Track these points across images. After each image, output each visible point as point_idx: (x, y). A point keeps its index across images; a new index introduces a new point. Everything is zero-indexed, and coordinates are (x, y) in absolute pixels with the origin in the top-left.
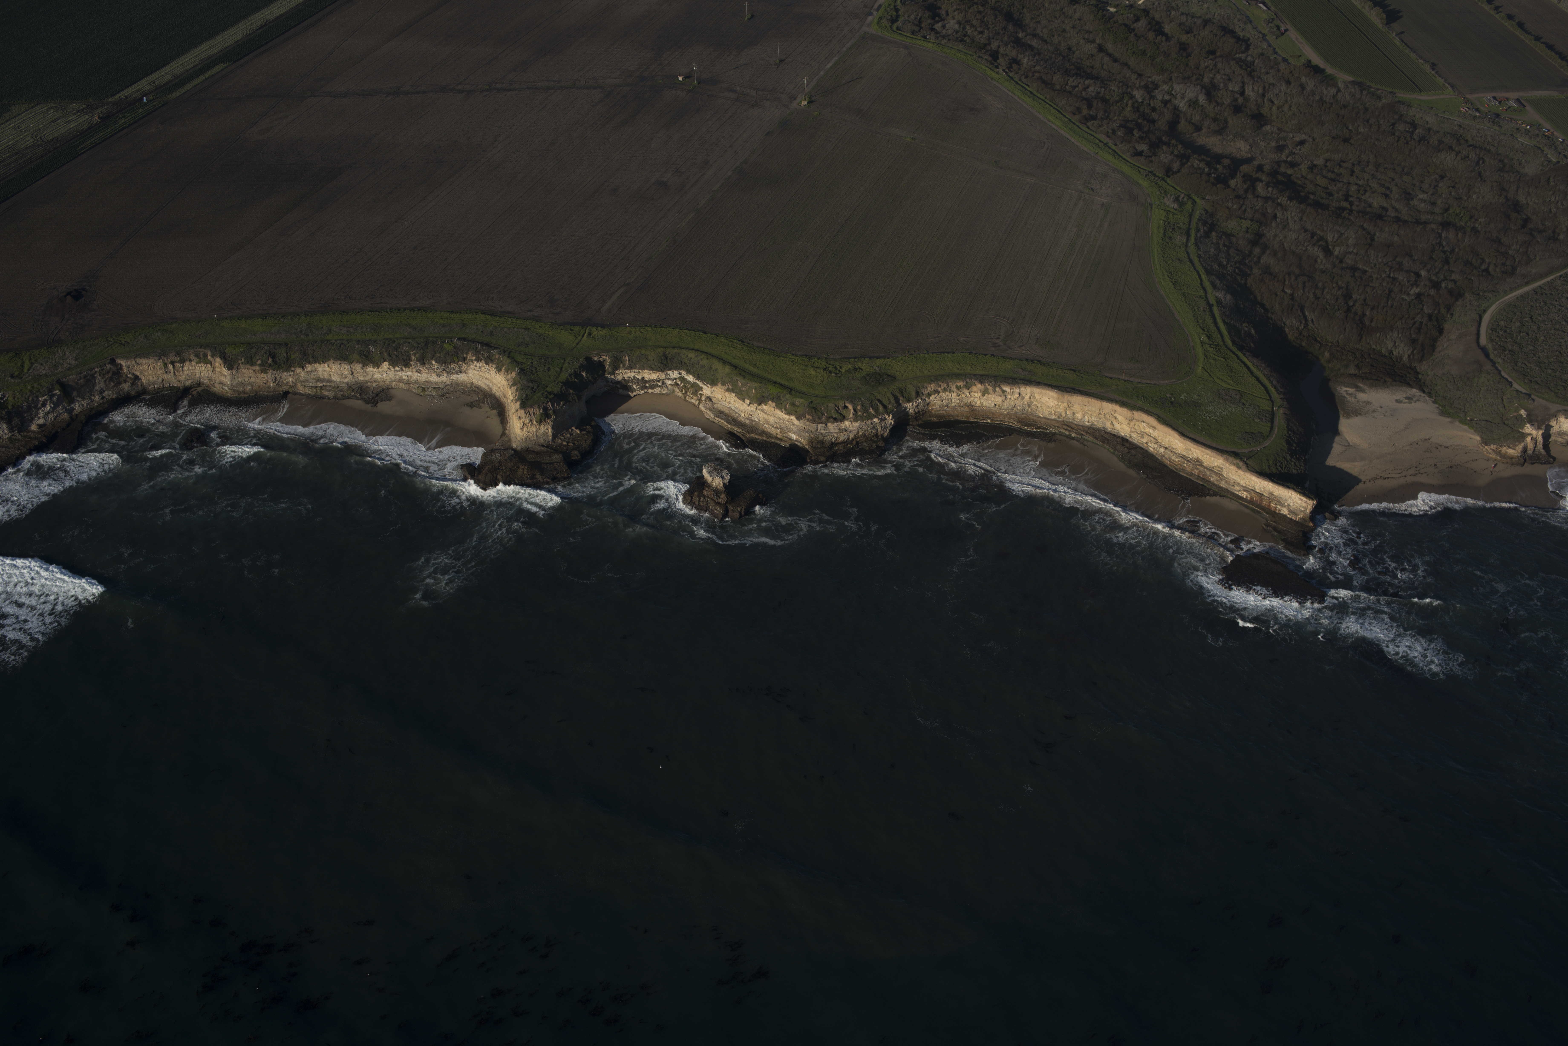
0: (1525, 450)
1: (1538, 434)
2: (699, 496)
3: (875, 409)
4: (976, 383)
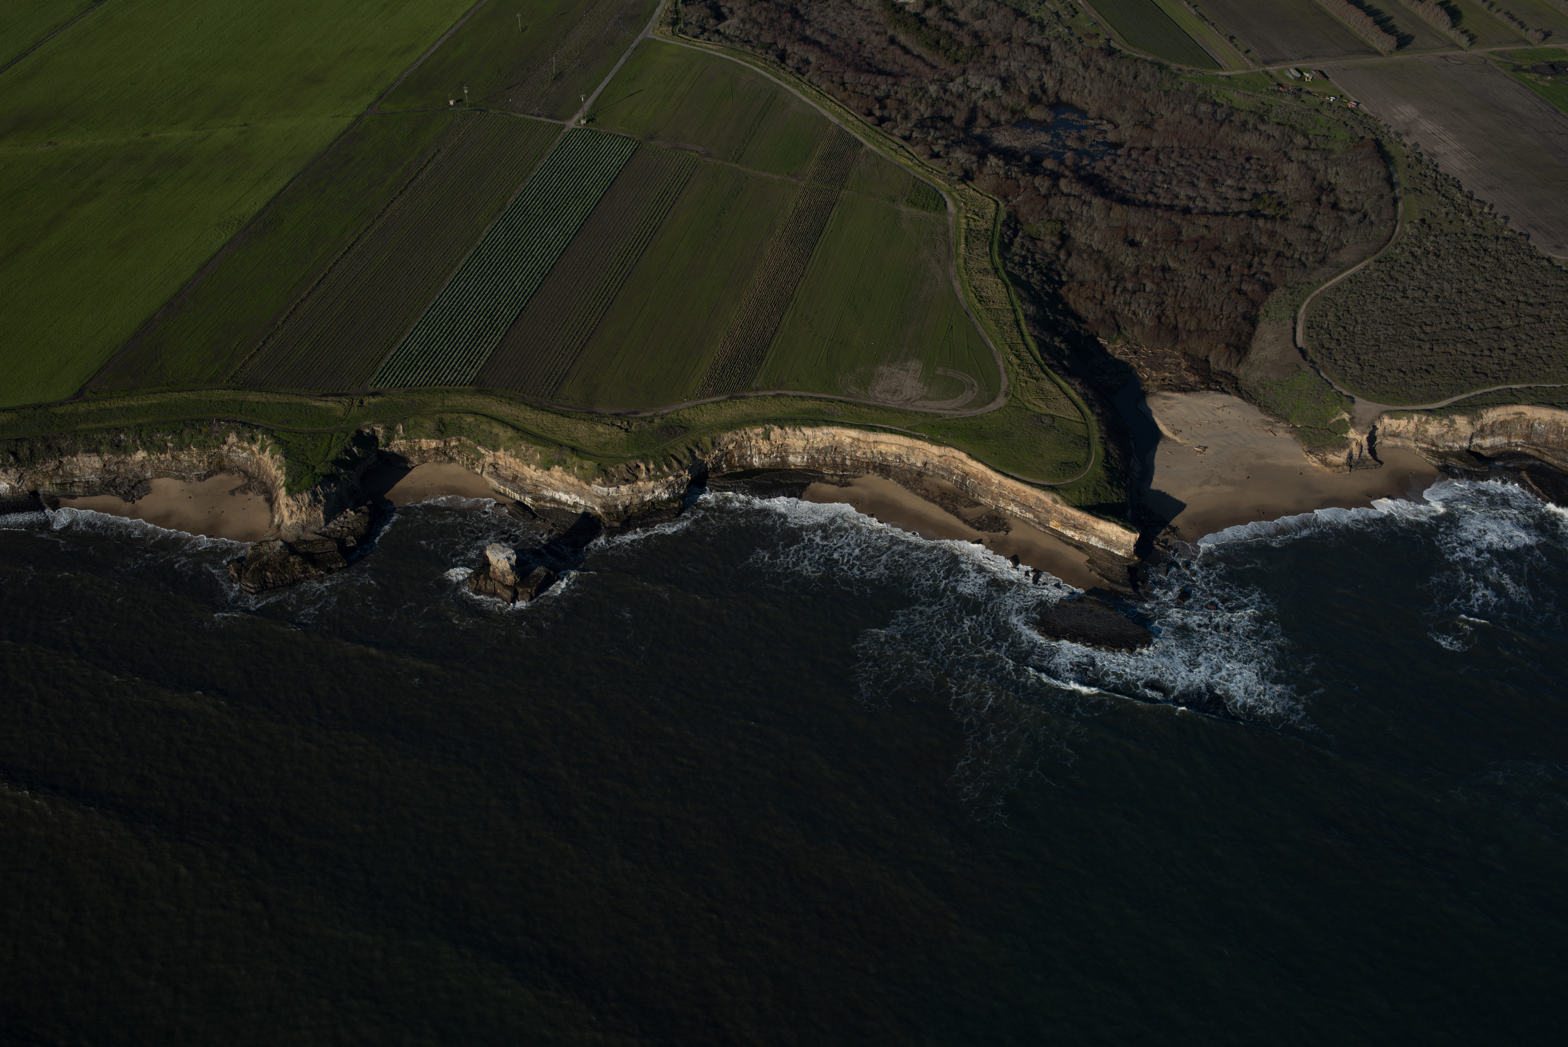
0: (1350, 457)
1: (1363, 439)
2: (485, 579)
3: (669, 466)
4: (776, 428)
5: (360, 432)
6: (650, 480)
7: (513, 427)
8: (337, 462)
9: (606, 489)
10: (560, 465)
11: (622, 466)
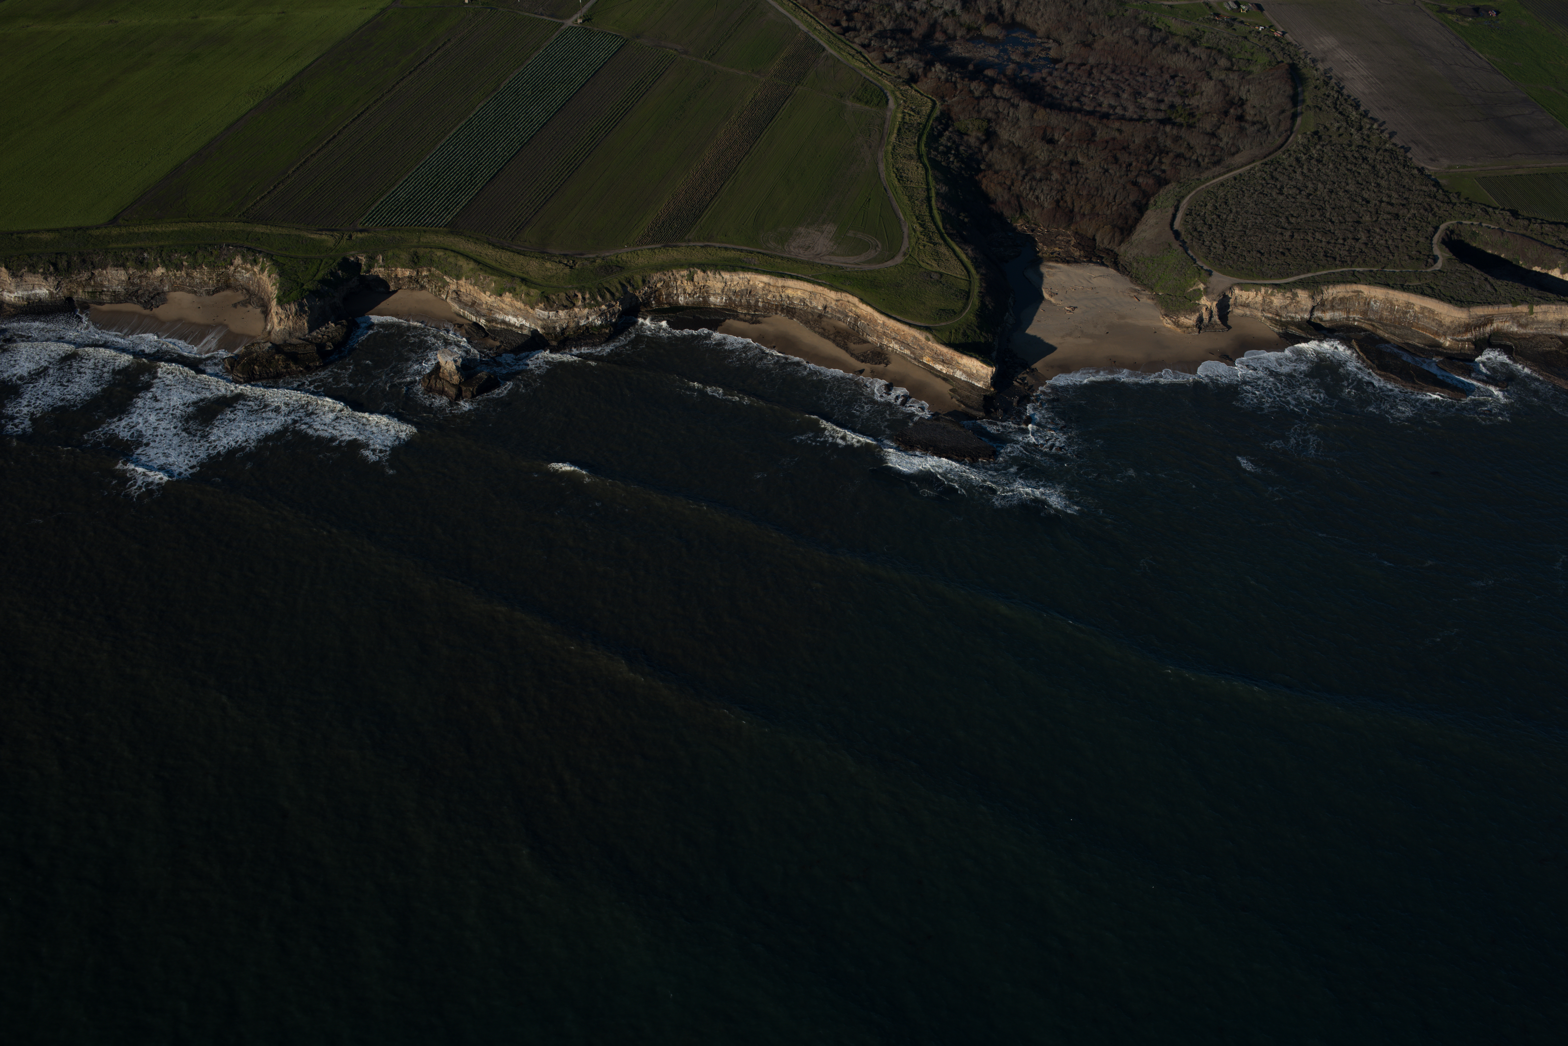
0: (1200, 320)
1: (1214, 306)
2: (436, 379)
3: (603, 297)
4: (699, 272)
5: (346, 260)
6: (585, 307)
7: (476, 261)
8: (323, 281)
9: (546, 313)
10: (510, 292)
11: (563, 295)
